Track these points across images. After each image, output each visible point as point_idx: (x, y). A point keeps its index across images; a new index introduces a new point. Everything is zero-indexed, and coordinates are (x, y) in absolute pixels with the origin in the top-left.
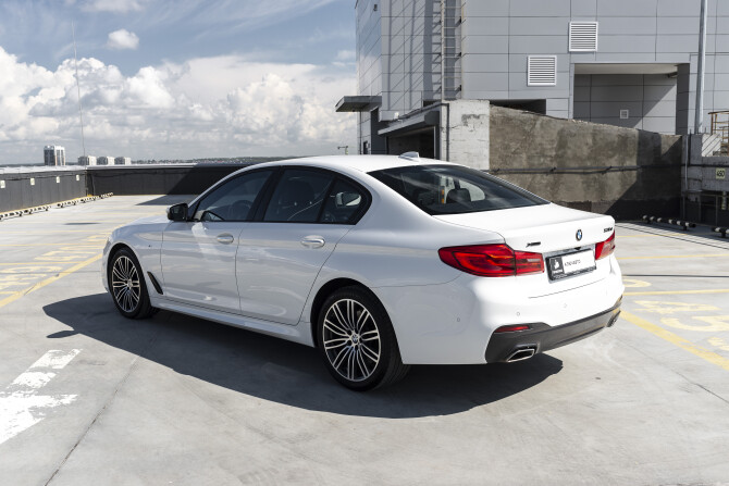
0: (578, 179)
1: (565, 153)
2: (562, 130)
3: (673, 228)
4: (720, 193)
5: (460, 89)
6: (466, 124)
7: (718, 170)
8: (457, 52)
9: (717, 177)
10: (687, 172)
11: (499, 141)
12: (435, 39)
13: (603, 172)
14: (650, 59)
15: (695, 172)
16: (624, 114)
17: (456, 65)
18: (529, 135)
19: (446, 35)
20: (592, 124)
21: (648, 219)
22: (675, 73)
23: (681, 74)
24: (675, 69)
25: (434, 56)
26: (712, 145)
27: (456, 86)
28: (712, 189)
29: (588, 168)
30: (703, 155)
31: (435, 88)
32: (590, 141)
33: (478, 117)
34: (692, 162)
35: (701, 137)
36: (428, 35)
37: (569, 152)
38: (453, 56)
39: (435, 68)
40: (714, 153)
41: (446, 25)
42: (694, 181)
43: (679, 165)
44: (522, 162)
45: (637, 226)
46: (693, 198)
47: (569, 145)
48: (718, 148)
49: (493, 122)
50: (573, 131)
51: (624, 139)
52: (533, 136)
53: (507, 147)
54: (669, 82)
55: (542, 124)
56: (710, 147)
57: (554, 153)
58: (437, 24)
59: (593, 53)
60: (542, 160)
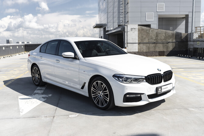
0: (161, 45)
1: (158, 38)
2: (157, 32)
3: (186, 57)
4: (198, 48)
5: (128, 22)
6: (132, 31)
7: (198, 42)
8: (127, 11)
9: (197, 44)
10: (189, 43)
11: (140, 35)
12: (121, 8)
13: (167, 43)
14: (178, 13)
15: (192, 43)
16: (171, 28)
17: (127, 15)
18: (148, 34)
19: (124, 7)
20: (165, 30)
21: (179, 55)
22: (185, 17)
23: (186, 17)
24: (185, 16)
25: (121, 13)
26: (196, 36)
27: (127, 21)
28: (196, 47)
29: (164, 42)
30: (194, 38)
31: (121, 21)
32: (164, 35)
33: (135, 29)
34: (191, 40)
35: (193, 33)
36: (119, 7)
37: (159, 38)
38: (126, 13)
39: (121, 16)
40: (197, 38)
41: (124, 4)
42: (191, 45)
43: (187, 41)
44: (146, 41)
45: (177, 57)
46: (191, 50)
47: (159, 36)
48: (197, 37)
49: (139, 30)
50: (160, 32)
51: (173, 34)
52: (149, 34)
53: (142, 37)
54: (183, 19)
55: (152, 31)
56: (195, 36)
57: (155, 38)
58: (121, 4)
59: (163, 12)
60: (152, 40)
